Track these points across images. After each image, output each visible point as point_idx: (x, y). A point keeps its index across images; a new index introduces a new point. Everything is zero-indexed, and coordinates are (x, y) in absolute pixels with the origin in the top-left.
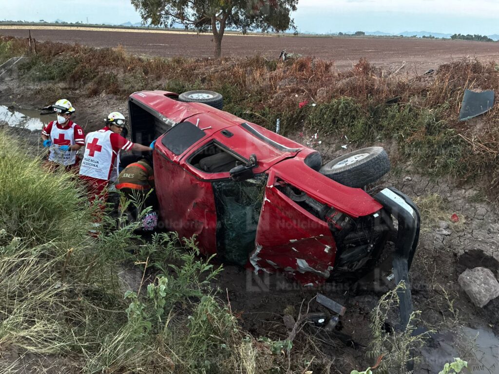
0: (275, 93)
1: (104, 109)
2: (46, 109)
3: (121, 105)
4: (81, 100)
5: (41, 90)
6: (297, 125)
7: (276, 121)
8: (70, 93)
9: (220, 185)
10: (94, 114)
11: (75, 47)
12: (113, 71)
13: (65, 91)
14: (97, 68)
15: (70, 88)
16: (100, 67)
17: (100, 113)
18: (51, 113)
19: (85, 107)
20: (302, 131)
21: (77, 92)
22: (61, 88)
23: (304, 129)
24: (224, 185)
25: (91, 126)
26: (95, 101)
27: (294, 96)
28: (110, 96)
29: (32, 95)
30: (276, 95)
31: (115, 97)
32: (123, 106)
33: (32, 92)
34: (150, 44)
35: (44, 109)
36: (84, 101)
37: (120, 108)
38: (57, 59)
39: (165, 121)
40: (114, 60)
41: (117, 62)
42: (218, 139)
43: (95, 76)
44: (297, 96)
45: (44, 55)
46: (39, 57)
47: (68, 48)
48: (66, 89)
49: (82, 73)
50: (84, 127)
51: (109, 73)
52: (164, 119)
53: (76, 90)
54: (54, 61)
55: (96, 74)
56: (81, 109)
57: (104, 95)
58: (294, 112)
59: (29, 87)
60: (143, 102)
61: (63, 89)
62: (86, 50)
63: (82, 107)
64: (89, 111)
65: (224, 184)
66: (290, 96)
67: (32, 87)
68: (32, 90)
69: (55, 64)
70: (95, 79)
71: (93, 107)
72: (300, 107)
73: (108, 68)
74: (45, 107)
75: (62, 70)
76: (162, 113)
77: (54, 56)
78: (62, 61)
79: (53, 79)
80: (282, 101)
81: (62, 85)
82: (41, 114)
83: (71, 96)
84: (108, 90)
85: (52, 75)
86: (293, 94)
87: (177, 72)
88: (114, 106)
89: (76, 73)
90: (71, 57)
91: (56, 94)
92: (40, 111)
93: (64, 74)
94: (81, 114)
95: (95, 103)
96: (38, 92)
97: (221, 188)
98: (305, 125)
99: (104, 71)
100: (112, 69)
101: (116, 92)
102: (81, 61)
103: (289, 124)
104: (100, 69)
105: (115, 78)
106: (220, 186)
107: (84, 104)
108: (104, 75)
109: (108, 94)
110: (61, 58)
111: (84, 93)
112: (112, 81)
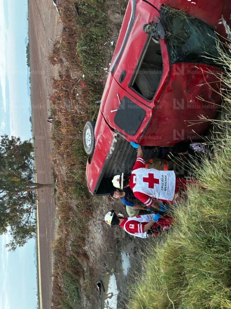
0: (76, 112)
1: (96, 244)
2: (100, 289)
3: (92, 232)
4: (90, 265)
5: (86, 295)
6: (98, 86)
7: (97, 103)
8: (87, 274)
9: (173, 55)
10: (101, 250)
11: (54, 277)
12: (69, 244)
13: (86, 278)
14: (68, 257)
15: (83, 275)
16: (67, 255)
17: (100, 246)
18: (103, 284)
19: (96, 260)
20: (102, 82)
21: (85, 269)
22: (84, 281)
23: (101, 80)
24: (174, 51)
25: (110, 249)
26: (91, 254)
27: (78, 96)
28: (86, 242)
29: (90, 303)
30: (78, 111)
31: (87, 239)
32: (93, 231)
33: (88, 302)
34: (47, 240)
35: (100, 291)
36: (91, 262)
37: (95, 231)
38: (64, 287)
39: (112, 151)
40: (61, 245)
41: (63, 242)
42: (129, 82)
43: (74, 257)
44: (78, 95)
45: (62, 298)
46: (63, 302)
47: (56, 282)
48: (84, 277)
49: (72, 267)
50: (111, 254)
51: (70, 247)
52: (111, 153)
53: (84, 270)
54: (65, 291)
55: (72, 257)
56: (98, 262)
57: (86, 247)
58: (90, 90)
59: (85, 306)
60: (97, 179)
61: (84, 279)
62: (56, 268)
63: (96, 262)
64: (99, 255)
65: (172, 52)
66: (78, 99)
67: (85, 303)
68: (87, 303)
69: (67, 289)
70: (76, 256)
71: (96, 253)
72: (86, 86)
73: (67, 249)
74: (99, 290)
75: (72, 283)
76: (106, 157)
77: (61, 291)
78: (64, 284)
79: (77, 289)
80: (82, 105)
81: (81, 281)
82: (104, 291)
83: (89, 272)
84: (83, 245)
85: (75, 290)
86: (77, 98)
87: (66, 195)
88: (93, 237)
89: (72, 271)
90: (61, 277)
91: (88, 283)
92: (101, 294)
93: (73, 281)
94: (102, 260)
95: (92, 253)
96: (88, 297)
97: (176, 54)
98: (98, 80)
99: (70, 251)
100: (68, 245)
101: (83, 239)
102: (64, 269)
103: (99, 92)
104: (68, 254)
105: (74, 242)
106: (175, 56)
107: (94, 261)
108: (72, 250)
109: (85, 244)
110: (63, 286)
111: (86, 264)
112: (76, 244)
